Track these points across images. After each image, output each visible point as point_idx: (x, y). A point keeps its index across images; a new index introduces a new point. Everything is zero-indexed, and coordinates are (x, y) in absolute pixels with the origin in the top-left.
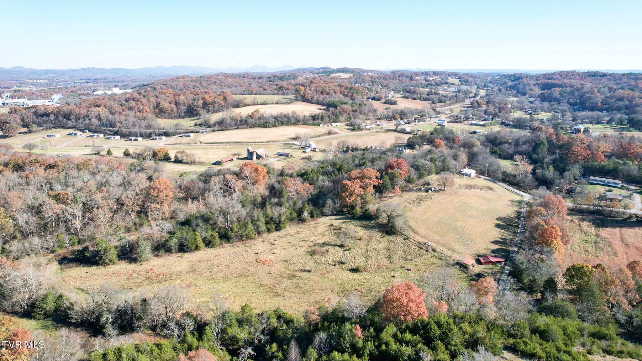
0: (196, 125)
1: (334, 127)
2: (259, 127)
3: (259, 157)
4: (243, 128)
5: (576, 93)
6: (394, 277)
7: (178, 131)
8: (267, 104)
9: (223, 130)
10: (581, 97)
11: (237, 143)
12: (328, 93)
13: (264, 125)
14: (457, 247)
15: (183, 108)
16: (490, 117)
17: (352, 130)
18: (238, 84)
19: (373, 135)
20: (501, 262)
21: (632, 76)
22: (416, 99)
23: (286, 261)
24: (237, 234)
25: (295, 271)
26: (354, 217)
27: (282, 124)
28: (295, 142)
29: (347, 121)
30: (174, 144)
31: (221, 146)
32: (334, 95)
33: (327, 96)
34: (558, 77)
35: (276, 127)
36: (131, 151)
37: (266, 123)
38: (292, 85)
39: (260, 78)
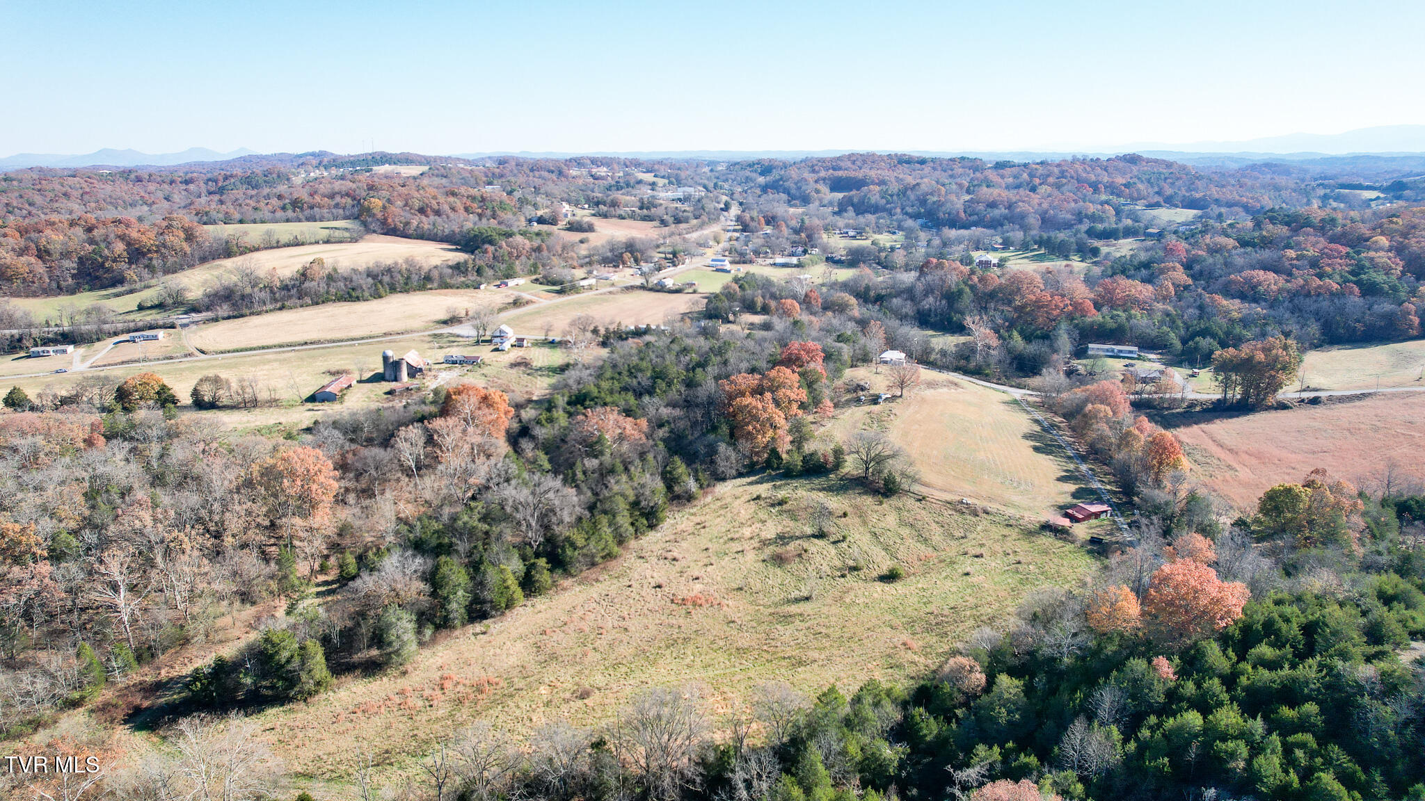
0: (141, 308)
1: (512, 288)
2: (339, 300)
3: (414, 372)
4: (296, 307)
5: (912, 196)
6: (967, 574)
7: (106, 327)
8: (303, 244)
9: (242, 316)
10: (923, 202)
11: (306, 343)
12: (438, 213)
13: (351, 296)
14: (1016, 499)
15: (70, 264)
16: (800, 249)
17: (560, 292)
18: (138, 198)
19: (607, 301)
20: (1106, 511)
21: (966, 163)
22: (624, 218)
23: (741, 589)
24: (585, 551)
25: (776, 605)
26: (788, 474)
27: (393, 289)
28: (456, 329)
29: (530, 273)
30: (123, 363)
31: (270, 355)
32: (452, 215)
33: (439, 220)
34: (849, 164)
35: (380, 297)
36: (31, 393)
37: (353, 289)
38: (324, 196)
39: (187, 182)
